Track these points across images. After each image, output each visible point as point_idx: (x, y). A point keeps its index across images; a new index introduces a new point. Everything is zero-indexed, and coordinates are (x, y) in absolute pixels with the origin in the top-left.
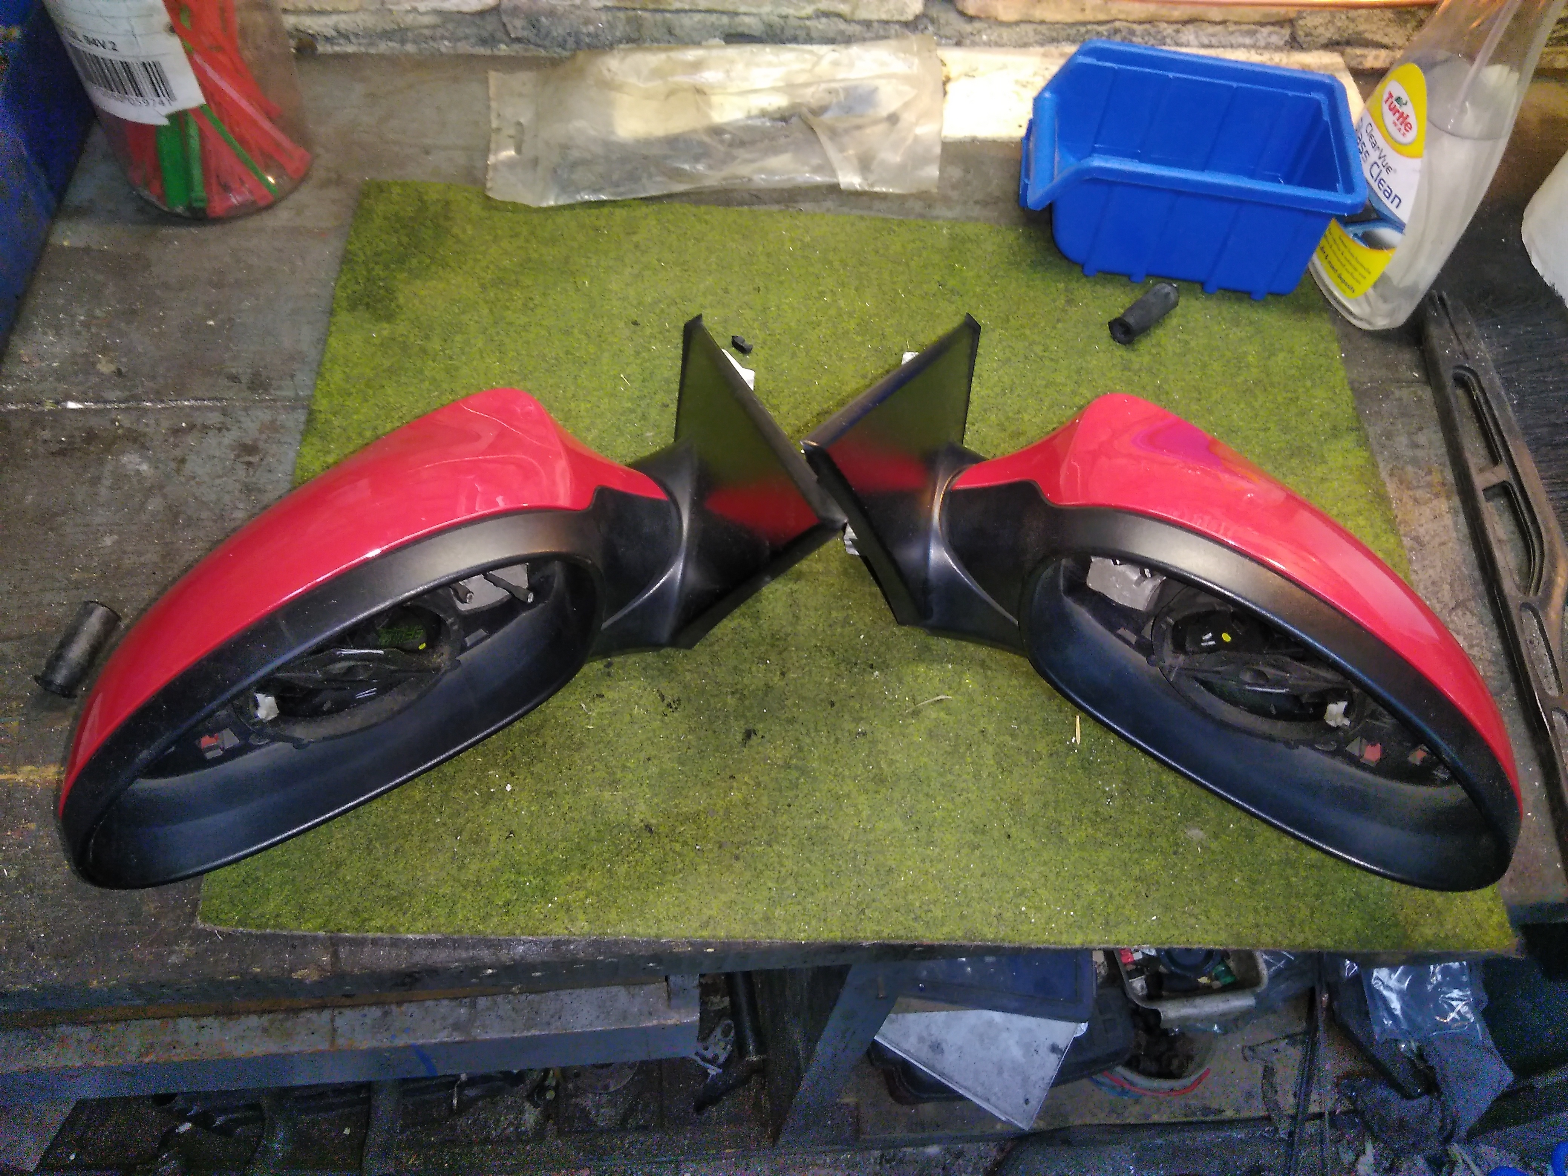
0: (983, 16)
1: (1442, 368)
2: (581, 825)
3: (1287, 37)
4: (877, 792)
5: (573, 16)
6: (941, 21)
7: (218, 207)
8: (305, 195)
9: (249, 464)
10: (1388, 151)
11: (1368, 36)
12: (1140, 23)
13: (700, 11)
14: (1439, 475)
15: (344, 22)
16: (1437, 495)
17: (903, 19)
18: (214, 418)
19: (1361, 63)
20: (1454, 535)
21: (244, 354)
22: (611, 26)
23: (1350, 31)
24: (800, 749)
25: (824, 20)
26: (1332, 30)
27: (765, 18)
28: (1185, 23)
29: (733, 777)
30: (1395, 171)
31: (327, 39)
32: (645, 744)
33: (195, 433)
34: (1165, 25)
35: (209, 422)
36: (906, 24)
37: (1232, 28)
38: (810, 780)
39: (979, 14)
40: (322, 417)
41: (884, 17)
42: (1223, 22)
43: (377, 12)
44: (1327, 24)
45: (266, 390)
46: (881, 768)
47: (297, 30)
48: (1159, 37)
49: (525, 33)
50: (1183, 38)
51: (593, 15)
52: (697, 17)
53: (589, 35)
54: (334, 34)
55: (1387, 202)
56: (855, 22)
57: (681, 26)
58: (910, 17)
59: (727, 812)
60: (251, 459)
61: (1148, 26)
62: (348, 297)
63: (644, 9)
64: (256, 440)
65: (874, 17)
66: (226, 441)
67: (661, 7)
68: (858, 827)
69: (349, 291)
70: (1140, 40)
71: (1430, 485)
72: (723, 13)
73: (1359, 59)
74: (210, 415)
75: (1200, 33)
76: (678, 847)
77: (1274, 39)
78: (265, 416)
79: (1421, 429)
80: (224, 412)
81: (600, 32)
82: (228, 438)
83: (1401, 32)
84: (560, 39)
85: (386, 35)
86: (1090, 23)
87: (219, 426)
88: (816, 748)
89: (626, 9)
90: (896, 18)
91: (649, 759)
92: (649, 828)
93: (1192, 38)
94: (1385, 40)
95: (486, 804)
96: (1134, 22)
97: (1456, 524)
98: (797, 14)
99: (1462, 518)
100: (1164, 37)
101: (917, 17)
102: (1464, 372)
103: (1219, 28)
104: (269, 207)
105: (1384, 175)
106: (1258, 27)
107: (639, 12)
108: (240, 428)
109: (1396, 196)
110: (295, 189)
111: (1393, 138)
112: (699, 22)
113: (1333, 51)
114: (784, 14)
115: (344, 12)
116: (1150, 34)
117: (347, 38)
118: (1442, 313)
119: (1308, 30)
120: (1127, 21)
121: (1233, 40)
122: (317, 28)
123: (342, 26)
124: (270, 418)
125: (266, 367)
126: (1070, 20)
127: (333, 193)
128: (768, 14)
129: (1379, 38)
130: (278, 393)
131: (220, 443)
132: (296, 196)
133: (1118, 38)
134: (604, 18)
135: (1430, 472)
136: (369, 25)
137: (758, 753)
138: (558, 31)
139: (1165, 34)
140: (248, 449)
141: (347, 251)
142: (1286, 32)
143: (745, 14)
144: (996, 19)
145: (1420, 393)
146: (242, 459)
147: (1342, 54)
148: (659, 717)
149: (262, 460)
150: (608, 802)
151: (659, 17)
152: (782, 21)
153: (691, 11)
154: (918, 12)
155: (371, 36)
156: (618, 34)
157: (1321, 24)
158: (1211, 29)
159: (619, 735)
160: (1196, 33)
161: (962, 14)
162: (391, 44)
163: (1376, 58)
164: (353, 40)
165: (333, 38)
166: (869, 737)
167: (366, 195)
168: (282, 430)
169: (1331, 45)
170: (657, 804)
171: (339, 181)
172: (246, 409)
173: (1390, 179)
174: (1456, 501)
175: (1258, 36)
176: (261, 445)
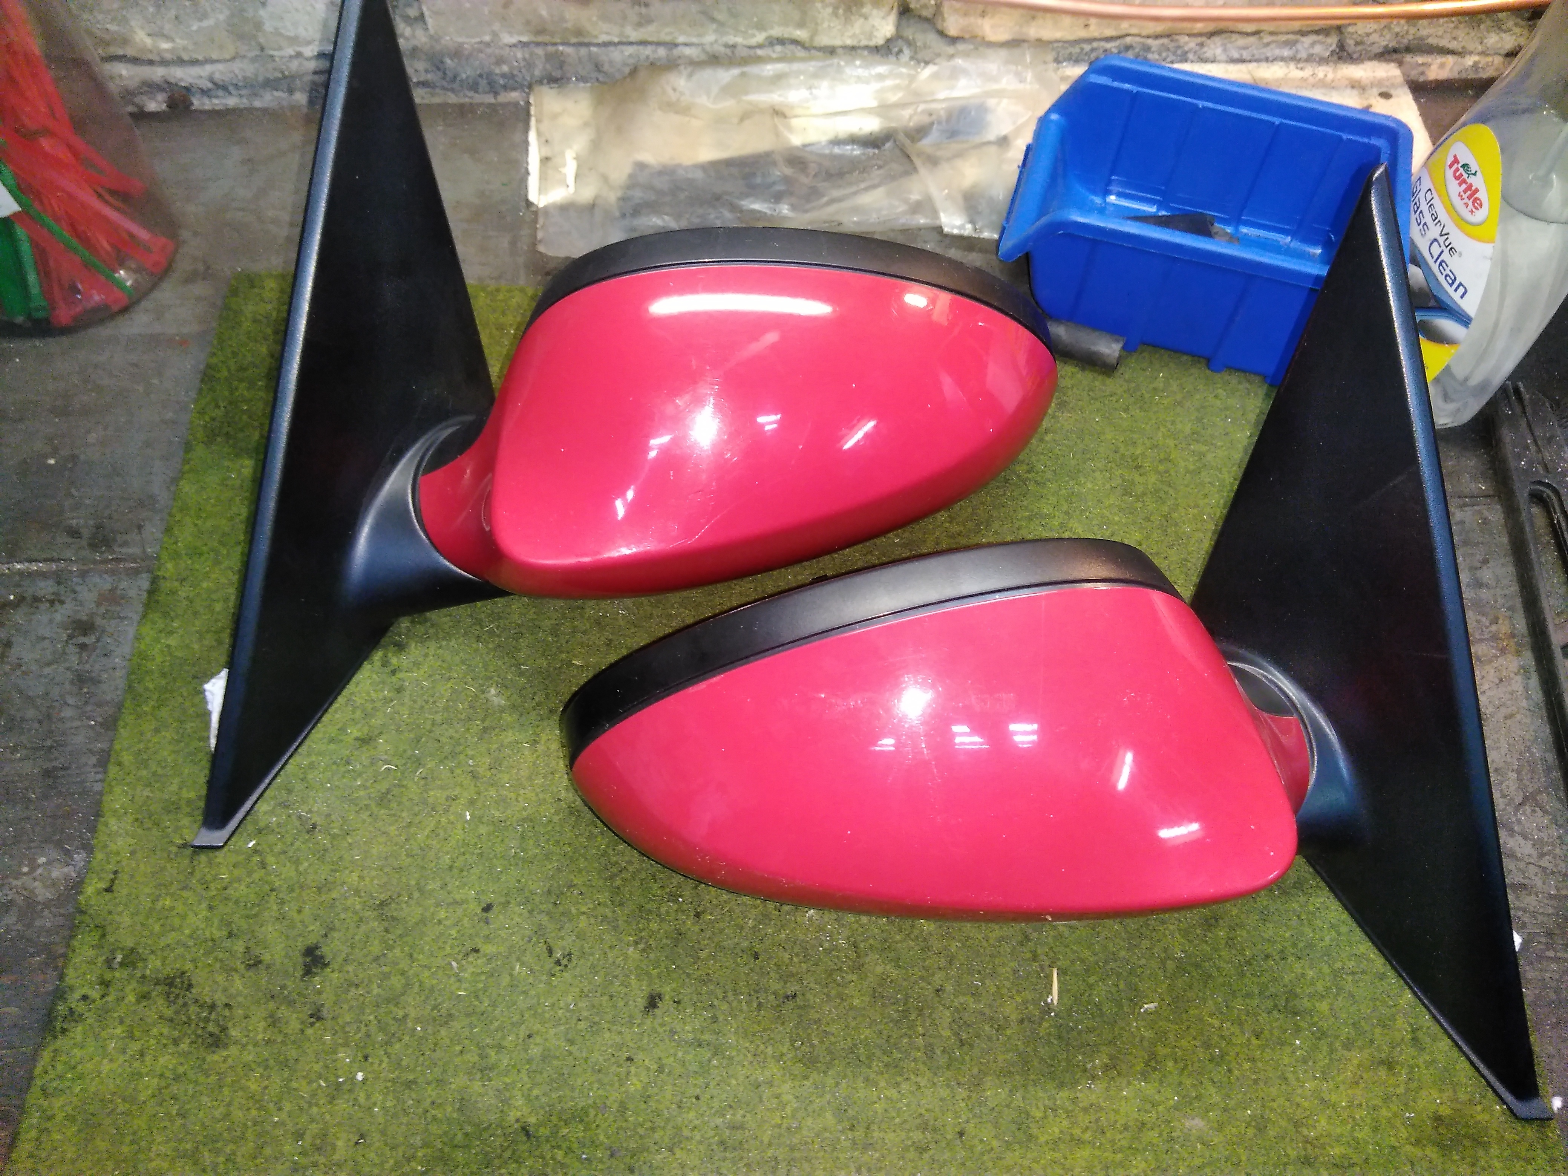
0: (967, 36)
1: (1517, 486)
2: (445, 1127)
3: (1334, 47)
4: (806, 1077)
5: (481, 55)
6: (918, 44)
7: (64, 315)
8: (166, 293)
9: (83, 647)
10: (1450, 228)
11: (1432, 41)
12: (1157, 37)
13: (631, 43)
14: (1507, 622)
15: (219, 71)
16: (1503, 651)
17: (872, 43)
18: (46, 588)
19: (1423, 73)
20: (1524, 703)
21: (88, 502)
22: (530, 65)
23: (1411, 37)
24: (714, 1019)
25: (778, 48)
26: (1388, 37)
27: (708, 48)
28: (1212, 34)
29: (630, 1059)
30: (1460, 255)
31: (204, 92)
32: (527, 1016)
33: (24, 609)
34: (1186, 38)
35: (40, 593)
36: (876, 49)
37: (1267, 39)
38: (725, 1062)
39: (961, 35)
40: (166, 586)
41: (849, 42)
42: (1257, 33)
43: (254, 60)
44: (1383, 29)
45: (109, 547)
46: (812, 1046)
47: (167, 82)
48: (1179, 52)
49: (429, 77)
50: (1209, 52)
51: (506, 52)
52: (629, 50)
53: (504, 76)
54: (210, 85)
55: (1450, 290)
56: (815, 48)
57: (611, 62)
58: (880, 41)
59: (623, 1108)
60: (85, 640)
61: (1165, 41)
62: (205, 426)
63: (565, 43)
64: (92, 615)
65: (837, 42)
66: (58, 617)
67: (586, 40)
68: (779, 1126)
69: (207, 418)
70: (1156, 56)
71: (1495, 637)
72: (658, 44)
73: (1421, 69)
74: (42, 584)
75: (1229, 46)
76: (560, 1154)
77: (1318, 49)
78: (104, 583)
79: (1485, 561)
80: (59, 578)
81: (515, 72)
82: (61, 614)
83: (1473, 34)
84: (470, 81)
85: (270, 84)
86: (1095, 40)
87: (52, 597)
88: (735, 1017)
89: (546, 44)
90: (864, 43)
91: (530, 1036)
92: (525, 1130)
93: (1219, 51)
94: (1453, 45)
95: (332, 1099)
96: (1148, 37)
97: (1526, 688)
98: (746, 42)
99: (1534, 681)
100: (1186, 53)
101: (888, 41)
102: (1541, 488)
103: (1252, 40)
104: (125, 310)
105: (1445, 256)
106: (1298, 37)
107: (561, 48)
108: (75, 599)
109: (1460, 284)
110: (154, 286)
111: (1459, 215)
112: (630, 56)
113: (1388, 61)
114: (731, 43)
115: (217, 61)
116: (1168, 49)
117: (225, 88)
118: (1518, 410)
119: (1359, 39)
120: (1139, 35)
121: (1269, 52)
122: (191, 80)
123: (217, 77)
124: (108, 586)
125: (110, 518)
126: (1071, 37)
127: (200, 289)
128: (711, 44)
129: (1444, 43)
130: (123, 550)
131: (51, 621)
132: (157, 294)
133: (1130, 55)
134: (519, 55)
135: (1495, 621)
136: (248, 74)
137: (662, 1025)
138: (467, 73)
139: (1186, 48)
140: (84, 627)
141: (209, 366)
142: (1333, 41)
143: (686, 45)
144: (983, 38)
145: (1486, 513)
146: (74, 641)
147: (1400, 64)
148: (544, 978)
149: (98, 641)
150: (480, 1095)
151: (583, 51)
152: (729, 51)
153: (620, 43)
154: (889, 35)
155: (252, 86)
156: (537, 73)
157: (1375, 31)
158: (1242, 41)
159: (494, 1005)
160: (1224, 45)
161: (942, 34)
162: (276, 94)
163: (1442, 66)
164: (234, 92)
165: (210, 90)
166: (799, 1001)
167: (234, 292)
168: (122, 602)
169: (1388, 54)
170: (537, 1097)
171: (206, 274)
172: (83, 574)
173: (1454, 263)
174: (1528, 657)
175: (1299, 46)
176: (99, 621)
